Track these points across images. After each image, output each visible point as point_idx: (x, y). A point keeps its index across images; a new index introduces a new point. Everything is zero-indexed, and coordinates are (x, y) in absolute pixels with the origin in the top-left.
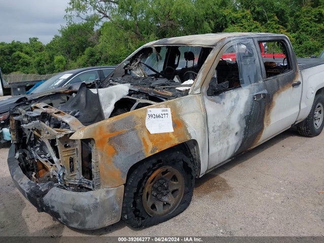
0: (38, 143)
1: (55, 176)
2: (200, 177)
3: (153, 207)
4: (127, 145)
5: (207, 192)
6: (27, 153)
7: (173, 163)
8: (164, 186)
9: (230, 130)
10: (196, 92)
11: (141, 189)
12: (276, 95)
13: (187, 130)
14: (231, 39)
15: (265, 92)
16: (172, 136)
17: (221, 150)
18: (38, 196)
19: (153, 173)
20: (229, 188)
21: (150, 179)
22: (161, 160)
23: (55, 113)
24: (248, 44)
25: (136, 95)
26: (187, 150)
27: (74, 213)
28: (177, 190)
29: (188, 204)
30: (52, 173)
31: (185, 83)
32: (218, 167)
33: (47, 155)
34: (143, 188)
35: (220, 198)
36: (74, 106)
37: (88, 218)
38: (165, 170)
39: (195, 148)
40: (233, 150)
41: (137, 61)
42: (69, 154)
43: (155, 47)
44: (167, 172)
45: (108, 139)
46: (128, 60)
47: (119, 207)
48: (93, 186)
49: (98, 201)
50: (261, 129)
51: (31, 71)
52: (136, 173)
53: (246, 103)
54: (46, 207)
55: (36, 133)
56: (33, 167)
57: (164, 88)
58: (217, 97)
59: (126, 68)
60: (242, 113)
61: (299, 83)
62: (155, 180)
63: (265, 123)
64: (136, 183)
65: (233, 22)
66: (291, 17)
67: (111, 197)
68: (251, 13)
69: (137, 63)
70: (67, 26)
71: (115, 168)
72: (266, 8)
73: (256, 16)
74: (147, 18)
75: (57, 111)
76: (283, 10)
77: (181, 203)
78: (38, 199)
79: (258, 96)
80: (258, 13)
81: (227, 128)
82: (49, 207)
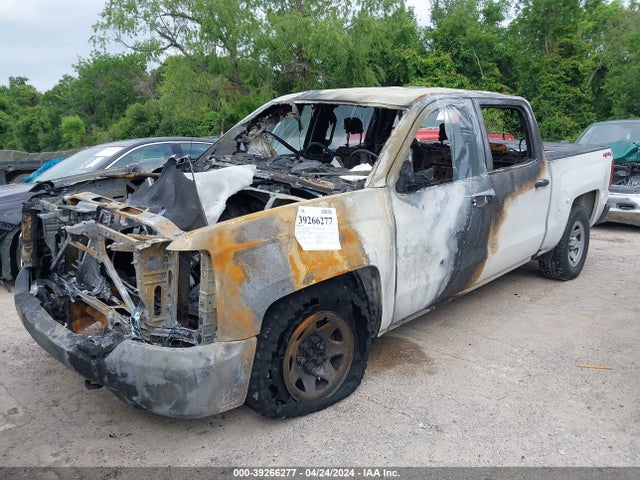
0: (72, 269)
1: (119, 324)
2: (378, 335)
3: (300, 384)
4: (264, 267)
5: (390, 365)
6: (54, 286)
7: (336, 306)
8: (319, 348)
9: (432, 256)
10: (378, 185)
11: (282, 348)
12: (509, 200)
13: (363, 249)
14: (437, 97)
15: (492, 192)
16: (338, 257)
17: (416, 289)
18: (94, 357)
19: (302, 322)
20: (428, 360)
21: (298, 332)
22: (317, 299)
24: (463, 107)
25: (267, 187)
26: (357, 286)
27: (166, 385)
28: (340, 356)
29: (359, 383)
30: (113, 320)
31: (356, 168)
32: (408, 320)
34: (285, 348)
35: (413, 374)
36: (155, 200)
37: (191, 395)
38: (322, 317)
39: (374, 282)
40: (435, 292)
41: (259, 128)
42: (156, 281)
43: (297, 105)
44: (325, 321)
45: (232, 253)
46: (244, 125)
47: (245, 378)
48: (199, 339)
49: (212, 363)
50: (483, 258)
51: (9, 143)
52: (276, 318)
53: (460, 211)
54: (109, 375)
55: (80, 245)
56: (63, 312)
57: (316, 177)
58: (411, 197)
59: (239, 140)
60: (452, 226)
61: (546, 183)
62: (304, 336)
63: (489, 249)
64: (276, 337)
65: (419, 74)
66: (524, 71)
67: (233, 358)
68: (453, 58)
69: (260, 131)
70: (90, 58)
71: (244, 305)
72: (478, 53)
73: (460, 65)
74: (256, 54)
75: (123, 206)
76: (510, 58)
77: (347, 381)
78: (93, 363)
79: (479, 199)
80: (465, 60)
81: (427, 251)
82: (116, 375)
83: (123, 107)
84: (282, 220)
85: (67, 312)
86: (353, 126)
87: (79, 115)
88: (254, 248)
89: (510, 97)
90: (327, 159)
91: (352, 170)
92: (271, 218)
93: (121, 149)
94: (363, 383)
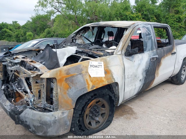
0: (17, 80)
1: (27, 101)
2: (118, 106)
3: (90, 123)
4: (77, 83)
5: (122, 115)
6: (10, 86)
7: (103, 96)
8: (97, 111)
9: (137, 78)
10: (118, 53)
11: (83, 112)
12: (163, 59)
13: (113, 76)
14: (139, 24)
15: (157, 56)
16: (104, 79)
17: (131, 90)
18: (16, 114)
19: (91, 102)
20: (135, 114)
21: (89, 106)
22: (96, 94)
23: (30, 62)
24: (148, 27)
25: (80, 54)
26: (111, 89)
27: (40, 126)
28: (104, 113)
29: (111, 122)
30: (26, 100)
31: (111, 48)
33: (23, 88)
34: (84, 112)
35: (130, 119)
36: (42, 58)
37: (49, 130)
38: (98, 100)
39: (117, 88)
40: (138, 90)
41: (80, 34)
42: (38, 87)
43: (92, 27)
44: (99, 101)
45: (65, 79)
46: (74, 33)
47: (69, 123)
48: (53, 109)
49: (57, 118)
50: (154, 78)
51: (12, 40)
52: (81, 101)
54: (21, 121)
55: (16, 74)
56: (12, 95)
57: (97, 51)
58: (130, 58)
59: (73, 38)
60: (144, 68)
61: (175, 53)
62: (91, 107)
63: (156, 75)
64: (81, 108)
65: (131, 19)
66: (163, 18)
67: (65, 117)
68: (141, 15)
69: (80, 35)
70: (35, 15)
71: (69, 97)
72: (149, 13)
73: (144, 16)
74: (82, 14)
75: (31, 60)
76: (159, 14)
77: (107, 122)
78: (16, 116)
79: (153, 58)
80: (145, 15)
81: (136, 76)
82: (23, 121)
83: (44, 29)
84: (84, 66)
85: (14, 95)
86: (110, 34)
87: (32, 32)
88: (73, 76)
89: (163, 24)
90: (101, 45)
91: (109, 48)
92: (80, 65)
93: (38, 41)
94: (112, 122)
